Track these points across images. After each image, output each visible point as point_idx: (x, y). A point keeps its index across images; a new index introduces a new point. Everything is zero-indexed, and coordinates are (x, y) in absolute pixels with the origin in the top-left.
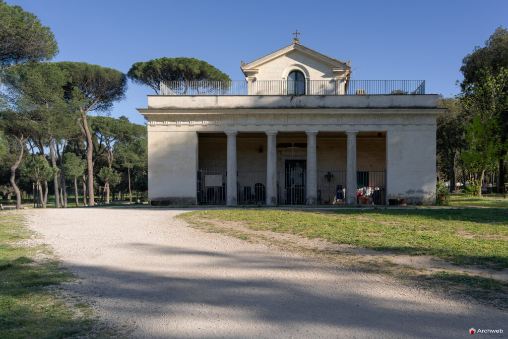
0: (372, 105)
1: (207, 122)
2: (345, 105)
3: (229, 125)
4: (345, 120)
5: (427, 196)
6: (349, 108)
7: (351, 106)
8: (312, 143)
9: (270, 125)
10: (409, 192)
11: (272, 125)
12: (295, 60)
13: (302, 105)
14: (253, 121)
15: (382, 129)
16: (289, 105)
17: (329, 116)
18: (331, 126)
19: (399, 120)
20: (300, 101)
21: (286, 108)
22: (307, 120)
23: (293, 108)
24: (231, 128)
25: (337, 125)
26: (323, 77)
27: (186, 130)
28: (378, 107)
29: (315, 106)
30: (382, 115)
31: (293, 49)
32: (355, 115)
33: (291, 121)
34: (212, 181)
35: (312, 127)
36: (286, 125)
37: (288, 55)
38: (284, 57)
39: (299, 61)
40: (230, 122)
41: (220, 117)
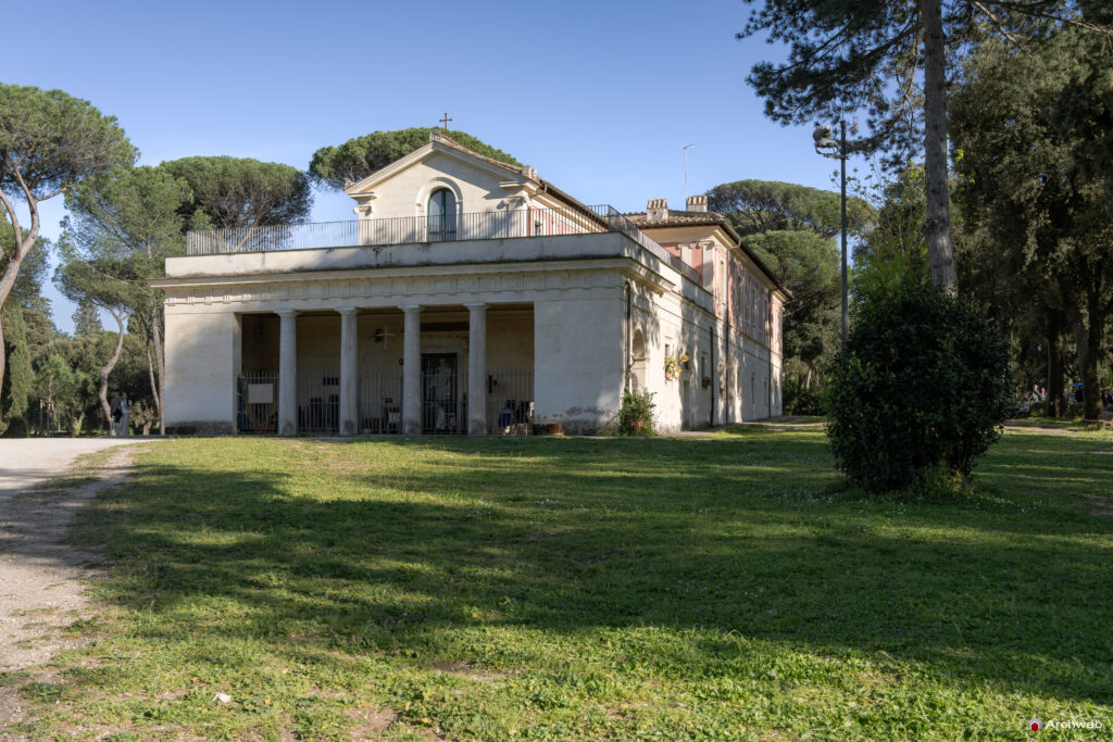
0: (507, 256)
1: (247, 297)
2: (463, 259)
3: (282, 300)
4: (463, 285)
5: (604, 419)
6: (470, 263)
7: (475, 259)
8: (411, 327)
9: (343, 298)
10: (572, 411)
11: (347, 298)
13: (394, 261)
14: (317, 291)
15: (526, 298)
16: (374, 263)
18: (441, 295)
19: (555, 282)
20: (391, 254)
21: (369, 267)
22: (401, 288)
23: (378, 267)
24: (285, 305)
25: (450, 294)
26: (487, 197)
27: (219, 310)
28: (519, 258)
29: (414, 262)
30: (523, 274)
31: (431, 150)
32: (479, 277)
33: (377, 290)
34: (259, 393)
35: (409, 299)
36: (368, 297)
37: (426, 161)
38: (420, 166)
40: (283, 294)
41: (268, 288)
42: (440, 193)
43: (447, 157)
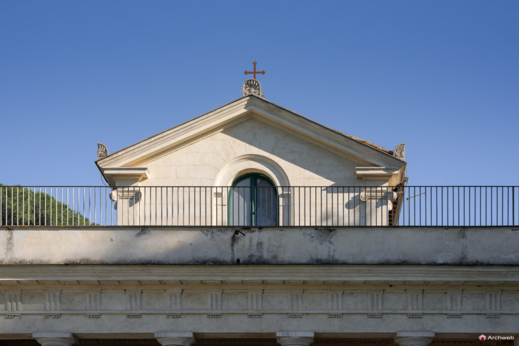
0: (472, 256)
2: (393, 257)
3: (47, 316)
4: (395, 301)
7: (412, 258)
9: (168, 315)
11: (177, 316)
12: (250, 143)
13: (266, 256)
14: (117, 303)
16: (228, 258)
17: (346, 287)
20: (260, 244)
21: (217, 263)
22: (281, 301)
23: (237, 263)
25: (372, 316)
26: (330, 189)
28: (492, 261)
29: (304, 261)
32: (425, 287)
33: (233, 304)
35: (295, 322)
36: (217, 316)
37: (230, 128)
38: (220, 136)
39: (260, 147)
40: (52, 306)
42: (247, 182)
43: (266, 124)
